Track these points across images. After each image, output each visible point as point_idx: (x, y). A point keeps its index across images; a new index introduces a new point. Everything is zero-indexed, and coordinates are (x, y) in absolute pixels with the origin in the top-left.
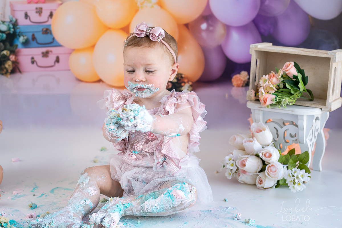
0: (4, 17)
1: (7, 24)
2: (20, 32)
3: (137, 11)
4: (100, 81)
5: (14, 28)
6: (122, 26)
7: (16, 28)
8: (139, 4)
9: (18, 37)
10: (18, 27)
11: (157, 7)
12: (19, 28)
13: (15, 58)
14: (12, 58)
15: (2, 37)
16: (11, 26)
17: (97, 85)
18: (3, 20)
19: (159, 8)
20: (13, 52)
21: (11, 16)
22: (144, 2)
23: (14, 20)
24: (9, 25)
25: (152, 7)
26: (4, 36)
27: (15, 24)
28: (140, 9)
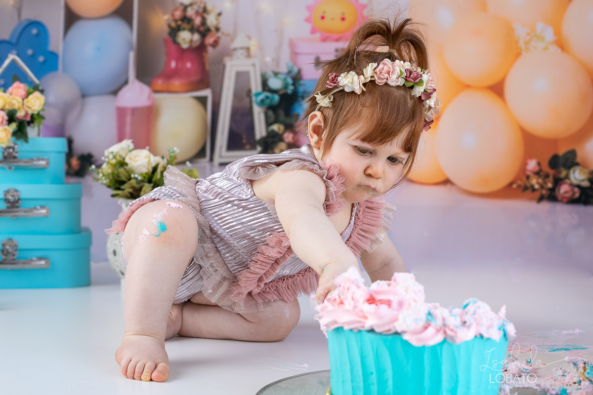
0: (278, 64)
1: (282, 77)
2: (304, 92)
3: (518, 55)
4: (447, 182)
5: (294, 84)
6: (491, 82)
7: (297, 85)
8: (521, 43)
9: (300, 99)
10: (302, 82)
11: (554, 49)
12: (303, 85)
13: (293, 138)
14: (288, 137)
15: (272, 99)
16: (290, 81)
17: (441, 189)
18: (276, 70)
19: (559, 50)
20: (289, 127)
21: (291, 64)
22: (531, 40)
23: (295, 70)
24: (285, 79)
25: (546, 49)
26: (276, 98)
27: (297, 78)
28: (524, 53)
